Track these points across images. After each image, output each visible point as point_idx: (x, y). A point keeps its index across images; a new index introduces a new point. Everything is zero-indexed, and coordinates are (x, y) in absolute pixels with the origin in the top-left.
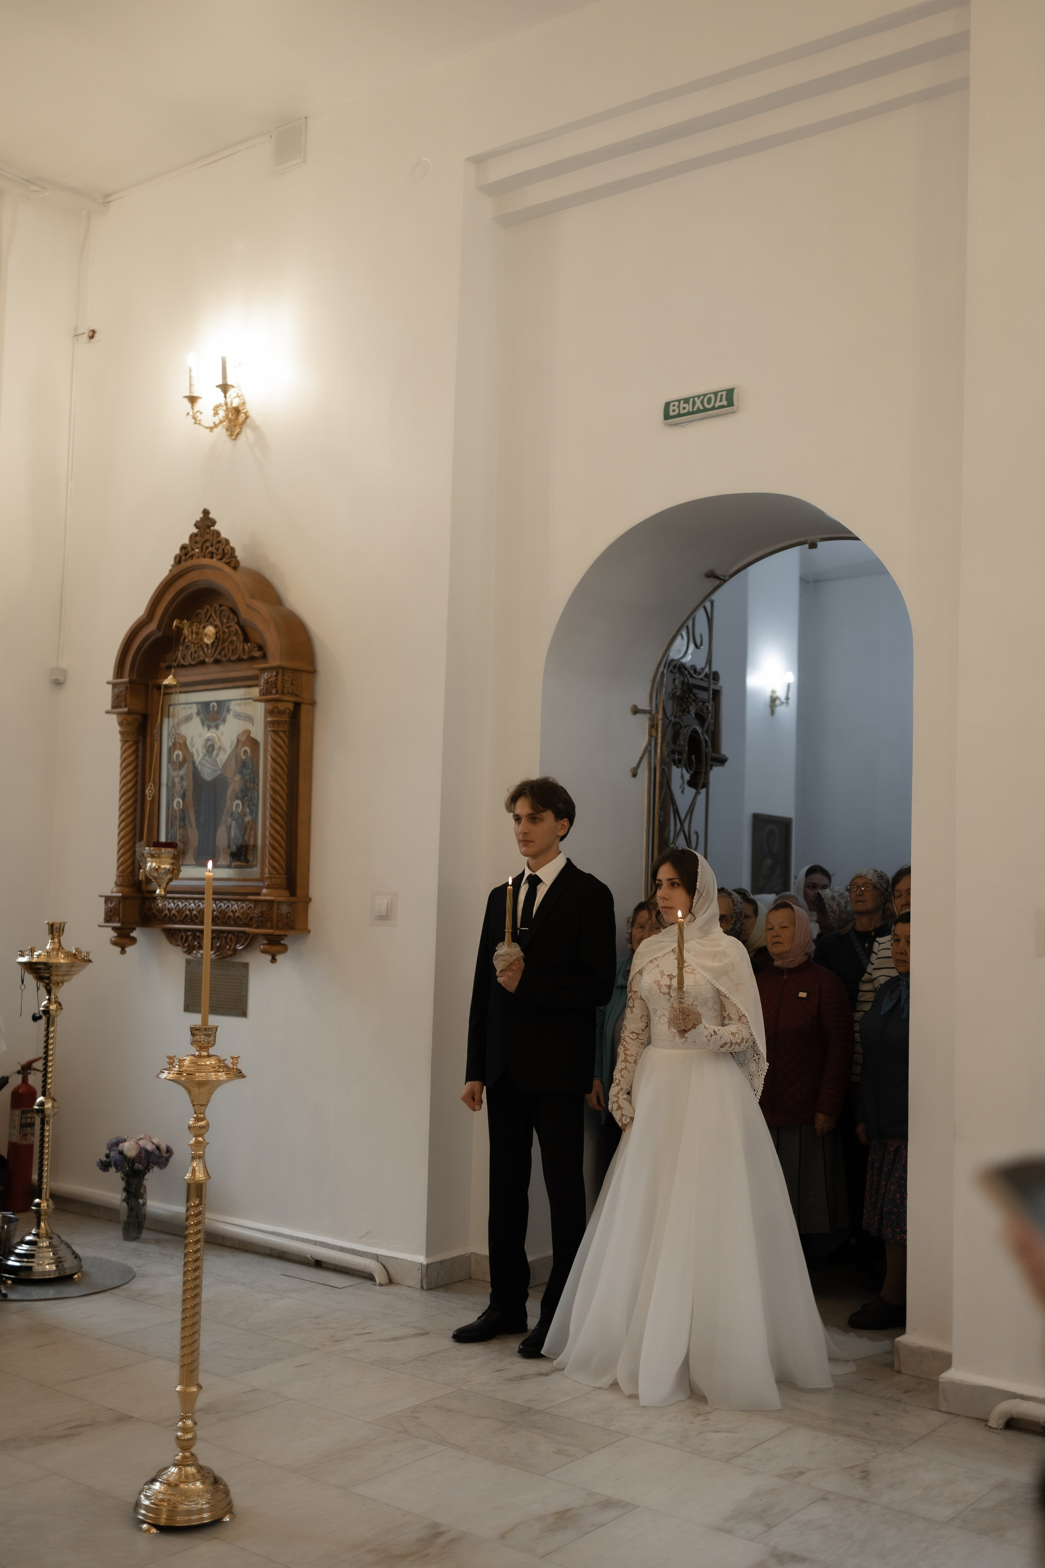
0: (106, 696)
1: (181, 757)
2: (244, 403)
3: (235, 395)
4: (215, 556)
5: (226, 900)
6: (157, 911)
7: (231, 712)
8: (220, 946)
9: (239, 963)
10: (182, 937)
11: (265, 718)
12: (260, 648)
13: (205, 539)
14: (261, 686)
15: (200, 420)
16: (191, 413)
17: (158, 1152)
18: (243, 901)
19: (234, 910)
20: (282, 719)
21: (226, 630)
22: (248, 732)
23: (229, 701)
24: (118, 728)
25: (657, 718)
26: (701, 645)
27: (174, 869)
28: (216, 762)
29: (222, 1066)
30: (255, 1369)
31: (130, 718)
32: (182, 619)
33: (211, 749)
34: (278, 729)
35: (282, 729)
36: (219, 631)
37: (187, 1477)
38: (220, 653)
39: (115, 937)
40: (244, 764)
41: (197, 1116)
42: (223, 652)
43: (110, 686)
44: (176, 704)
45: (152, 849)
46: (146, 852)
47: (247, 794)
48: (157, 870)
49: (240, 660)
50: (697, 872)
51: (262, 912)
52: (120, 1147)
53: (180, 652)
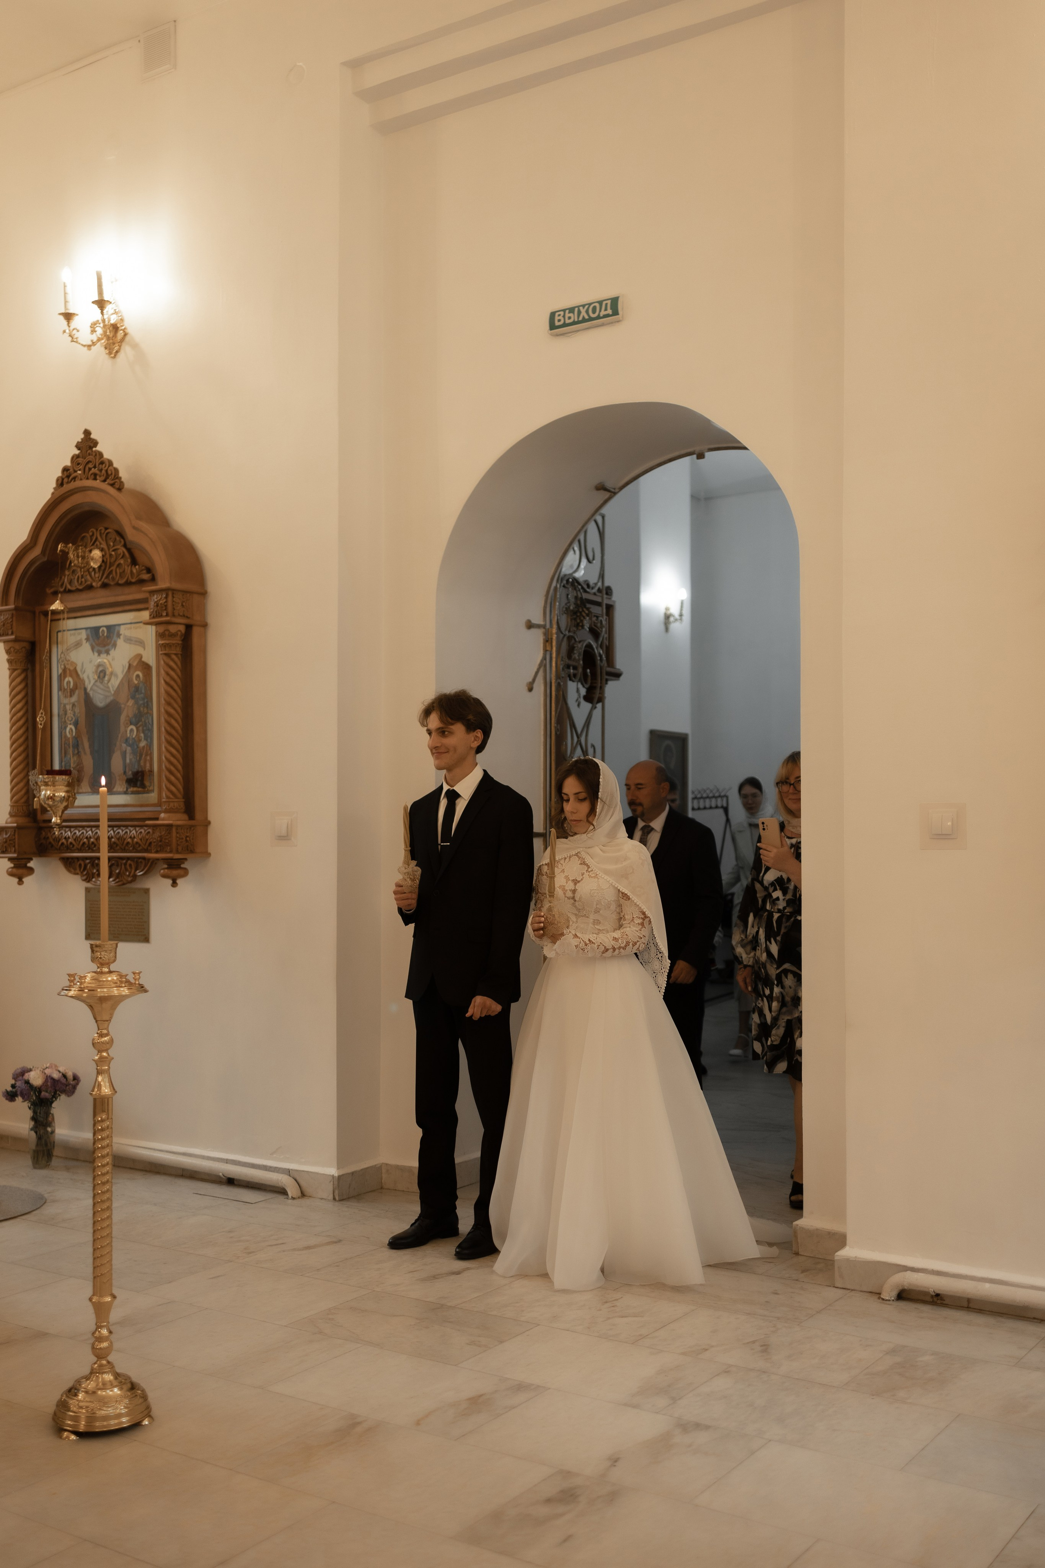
1: (72, 684)
2: (122, 320)
3: (112, 311)
4: (98, 477)
5: (124, 826)
6: (54, 840)
7: (121, 637)
8: (119, 873)
9: (140, 889)
10: (80, 865)
11: (157, 641)
12: (149, 570)
13: (89, 460)
14: (151, 609)
15: (77, 338)
16: (67, 331)
17: (65, 1080)
18: (141, 826)
19: (133, 836)
20: (174, 642)
21: (113, 553)
22: (141, 656)
23: (119, 625)
24: (5, 657)
25: (551, 632)
26: (594, 559)
27: (69, 797)
28: (108, 687)
29: (123, 981)
30: (170, 1282)
31: (17, 646)
32: (66, 543)
33: (102, 675)
34: (170, 652)
35: (175, 652)
36: (106, 554)
37: (104, 1384)
38: (107, 577)
39: (12, 868)
40: (137, 689)
41: (101, 1032)
42: (111, 576)
44: (64, 631)
45: (46, 776)
46: (40, 780)
47: (141, 719)
48: (51, 798)
49: (128, 583)
50: (599, 782)
51: (161, 837)
52: (26, 1076)
53: (66, 577)
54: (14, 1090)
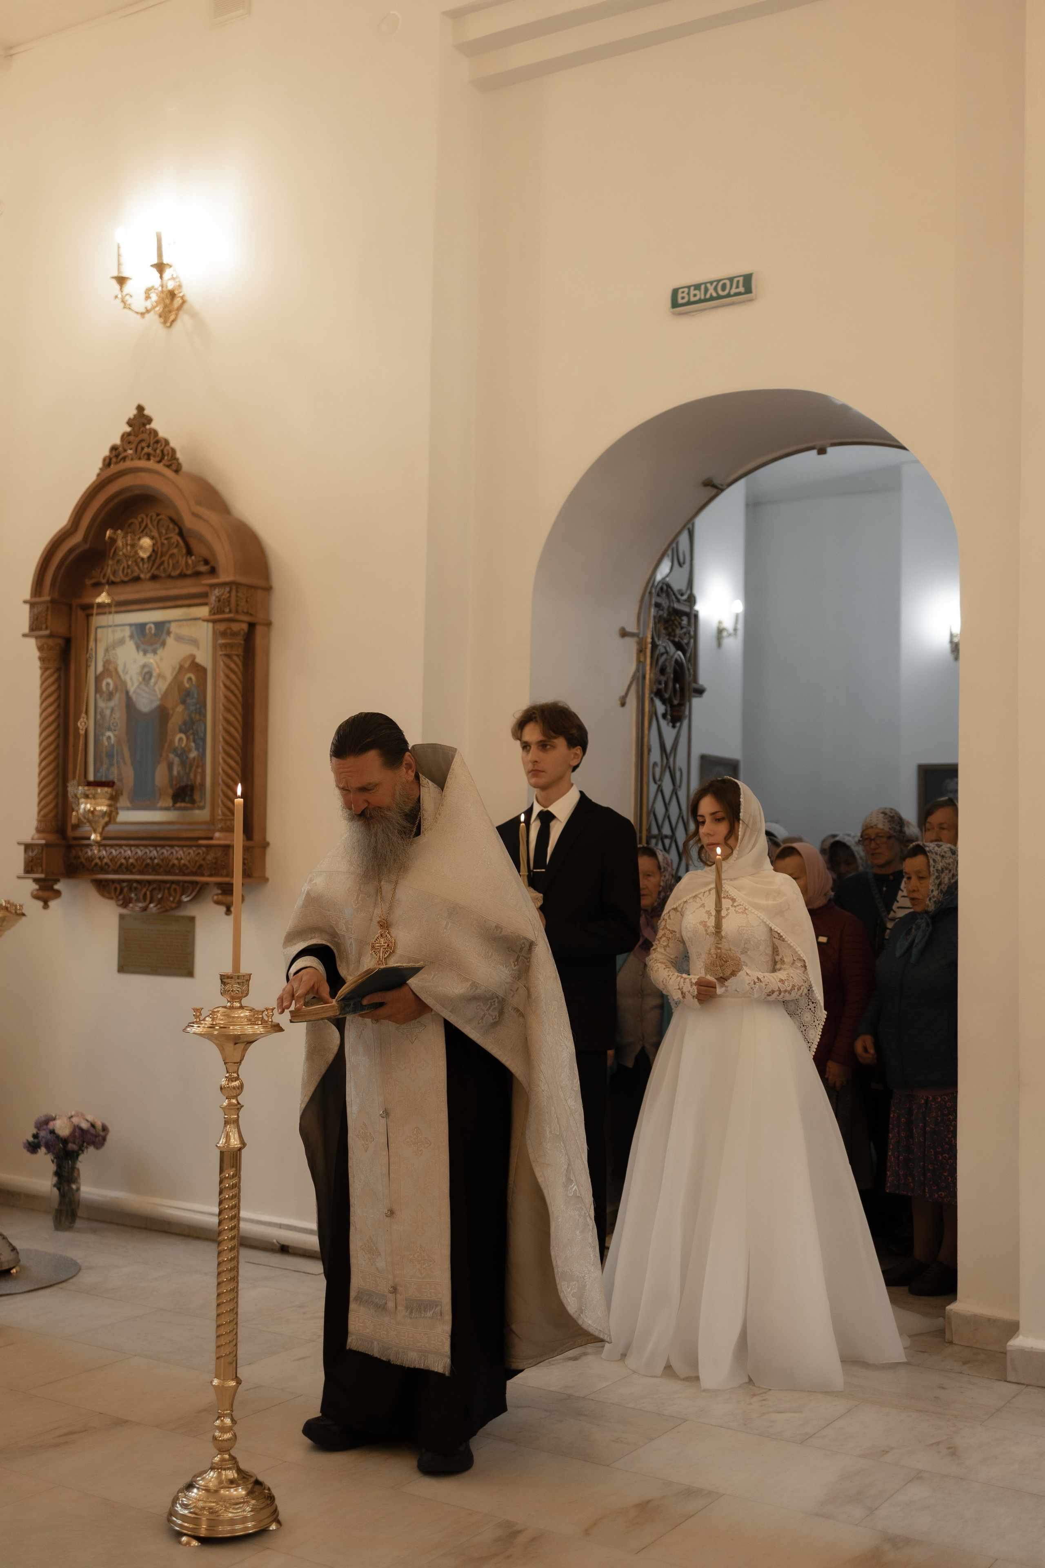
0: (22, 617)
1: (111, 687)
2: (180, 286)
3: (170, 277)
4: (152, 457)
6: (86, 859)
7: (172, 635)
8: (161, 899)
9: (183, 917)
10: (115, 889)
11: (215, 640)
12: (206, 562)
13: (139, 439)
14: (212, 605)
15: (130, 305)
16: (120, 296)
17: (93, 1130)
18: (190, 847)
19: (179, 857)
20: (236, 642)
21: (166, 542)
22: (193, 657)
23: (169, 622)
24: (36, 654)
25: (645, 642)
26: (683, 563)
27: (111, 812)
28: (154, 691)
29: (256, 1017)
31: (51, 642)
32: (115, 529)
33: (147, 676)
34: (229, 652)
35: (237, 653)
36: (157, 542)
38: (158, 568)
39: (37, 890)
40: (188, 693)
41: (230, 1075)
42: (162, 568)
43: (27, 607)
45: (86, 788)
46: (80, 792)
47: (192, 726)
48: (92, 812)
49: (182, 576)
50: (740, 801)
51: (216, 858)
52: (51, 1125)
53: (110, 567)
54: (36, 1141)
